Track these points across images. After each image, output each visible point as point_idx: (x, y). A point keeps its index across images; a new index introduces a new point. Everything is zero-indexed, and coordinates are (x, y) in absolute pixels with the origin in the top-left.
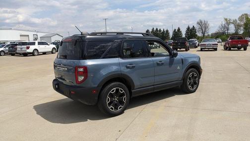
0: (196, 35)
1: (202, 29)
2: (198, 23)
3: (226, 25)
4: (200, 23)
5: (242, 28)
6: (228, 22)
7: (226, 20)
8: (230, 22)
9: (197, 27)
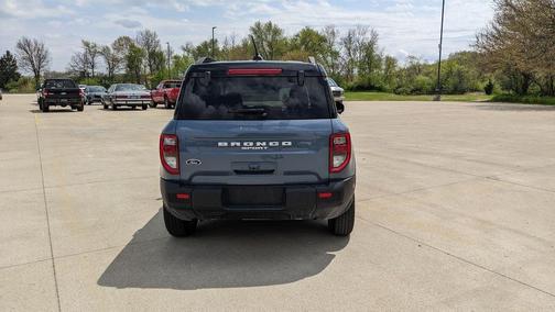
0: (18, 75)
1: (32, 62)
2: (20, 46)
3: (90, 57)
4: (24, 46)
5: (121, 65)
6: (91, 50)
7: (87, 44)
8: (95, 52)
9: (17, 54)
